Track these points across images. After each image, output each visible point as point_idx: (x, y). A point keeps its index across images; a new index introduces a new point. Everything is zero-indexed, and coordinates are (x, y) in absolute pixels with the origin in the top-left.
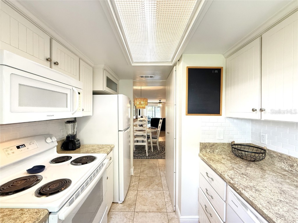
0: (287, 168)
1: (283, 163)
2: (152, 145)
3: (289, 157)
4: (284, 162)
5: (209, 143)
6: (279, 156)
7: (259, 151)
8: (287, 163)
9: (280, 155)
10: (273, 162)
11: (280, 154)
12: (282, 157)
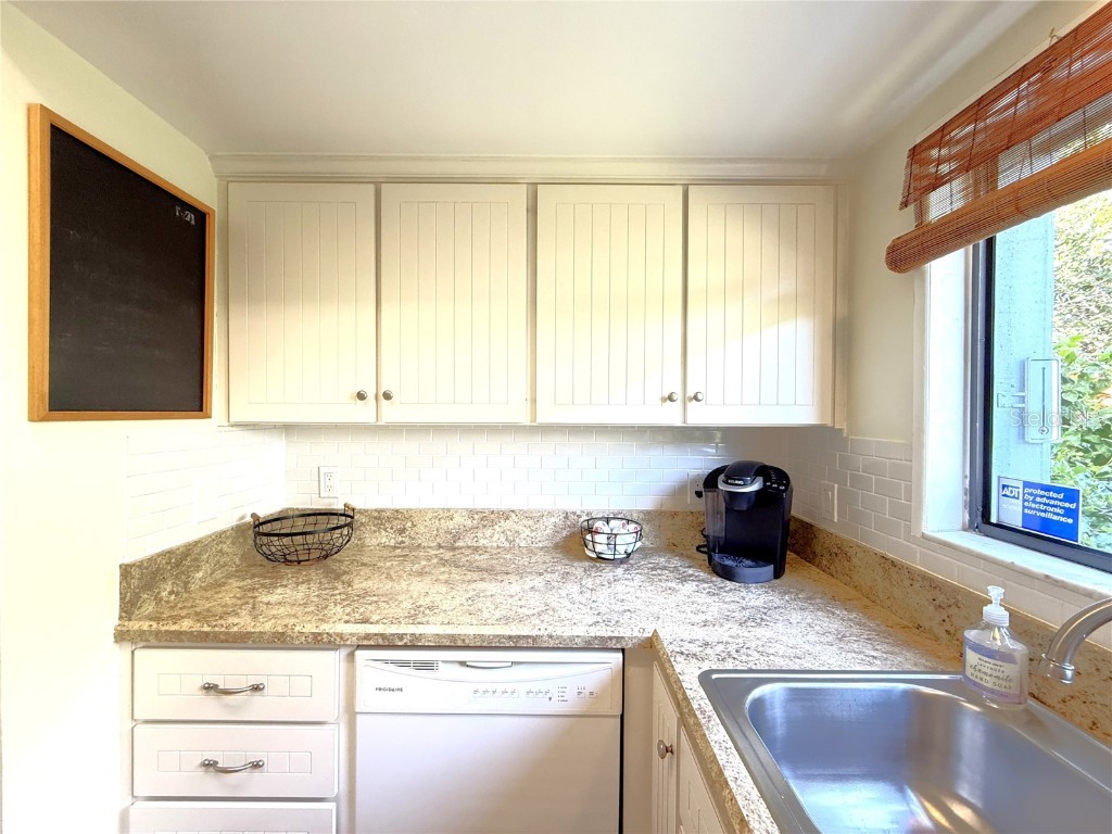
0: (392, 541)
1: (383, 533)
3: (397, 511)
4: (385, 530)
5: (170, 552)
6: (375, 518)
7: (334, 521)
8: (392, 528)
9: (376, 514)
10: (360, 539)
11: (376, 510)
12: (380, 518)
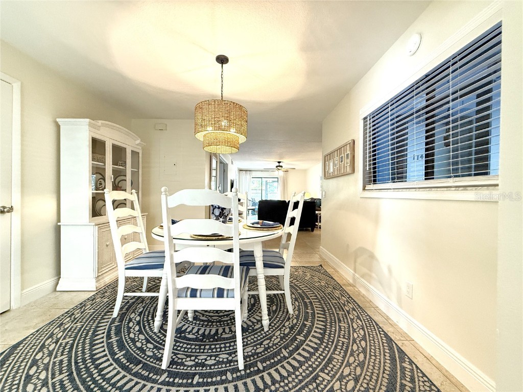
2: (263, 293)
